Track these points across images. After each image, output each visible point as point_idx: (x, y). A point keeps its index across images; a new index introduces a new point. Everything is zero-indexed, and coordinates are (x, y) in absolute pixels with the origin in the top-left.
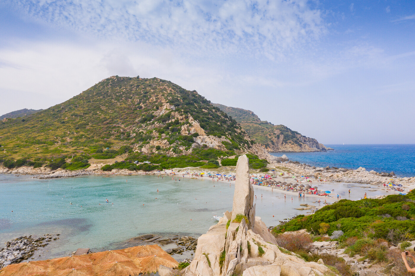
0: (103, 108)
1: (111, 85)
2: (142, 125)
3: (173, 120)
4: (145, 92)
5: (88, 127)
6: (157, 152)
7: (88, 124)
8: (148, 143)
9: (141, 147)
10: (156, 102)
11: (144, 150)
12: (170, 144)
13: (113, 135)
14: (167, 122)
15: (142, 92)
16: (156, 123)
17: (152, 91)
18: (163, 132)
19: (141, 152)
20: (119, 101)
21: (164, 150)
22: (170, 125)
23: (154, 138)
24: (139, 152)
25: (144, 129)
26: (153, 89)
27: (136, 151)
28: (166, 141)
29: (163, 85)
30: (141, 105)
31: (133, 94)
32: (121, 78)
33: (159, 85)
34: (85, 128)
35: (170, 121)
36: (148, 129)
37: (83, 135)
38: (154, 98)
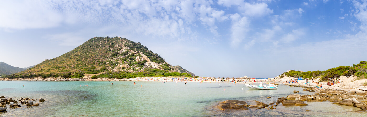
0: (91, 51)
1: (94, 41)
2: (112, 57)
3: (131, 54)
4: (112, 43)
5: (83, 60)
6: (122, 70)
7: (83, 59)
8: (117, 66)
9: (113, 68)
10: (119, 47)
11: (114, 69)
12: (130, 66)
13: (96, 63)
14: (127, 55)
15: (110, 43)
16: (120, 56)
17: (116, 42)
18: (125, 60)
19: (113, 71)
20: (98, 48)
21: (127, 69)
22: (129, 56)
23: (120, 63)
24: (112, 70)
25: (113, 60)
26: (116, 41)
27: (110, 70)
28: (127, 64)
29: (122, 40)
30: (110, 49)
31: (106, 44)
32: (99, 38)
33: (120, 40)
34: (81, 60)
35: (129, 55)
36: (116, 59)
37: (80, 64)
38: (117, 45)
